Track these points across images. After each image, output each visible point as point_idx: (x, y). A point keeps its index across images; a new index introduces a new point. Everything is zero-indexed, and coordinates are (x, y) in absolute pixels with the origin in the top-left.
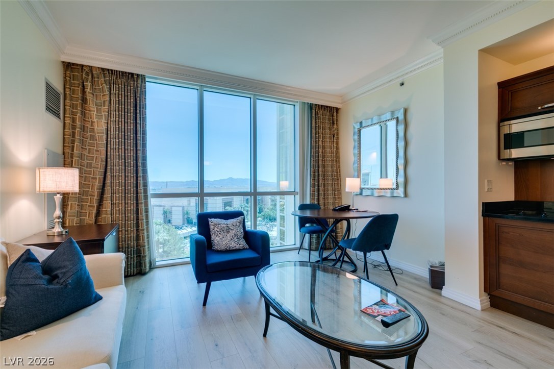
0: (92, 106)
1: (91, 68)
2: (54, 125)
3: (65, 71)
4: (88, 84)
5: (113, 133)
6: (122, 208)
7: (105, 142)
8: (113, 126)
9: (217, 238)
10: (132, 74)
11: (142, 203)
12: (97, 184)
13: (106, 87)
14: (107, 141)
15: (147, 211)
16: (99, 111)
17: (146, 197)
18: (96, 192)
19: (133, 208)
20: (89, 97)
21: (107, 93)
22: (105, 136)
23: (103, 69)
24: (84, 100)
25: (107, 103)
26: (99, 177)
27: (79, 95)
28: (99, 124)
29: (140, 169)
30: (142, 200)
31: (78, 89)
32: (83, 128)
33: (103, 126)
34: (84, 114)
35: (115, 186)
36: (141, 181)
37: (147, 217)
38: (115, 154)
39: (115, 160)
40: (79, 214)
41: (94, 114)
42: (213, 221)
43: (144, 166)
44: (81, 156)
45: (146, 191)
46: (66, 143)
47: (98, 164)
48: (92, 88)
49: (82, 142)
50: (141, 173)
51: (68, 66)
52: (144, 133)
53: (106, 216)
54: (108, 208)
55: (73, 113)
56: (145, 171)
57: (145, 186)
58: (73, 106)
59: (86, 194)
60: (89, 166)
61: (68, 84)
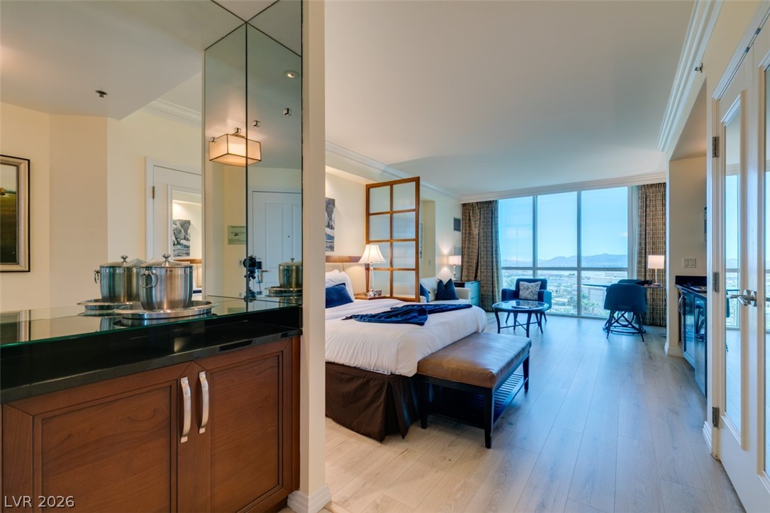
0: (473, 223)
1: (472, 203)
2: (458, 236)
3: (463, 208)
4: (471, 212)
5: (481, 234)
7: (478, 240)
8: (481, 231)
11: (494, 272)
12: (475, 261)
13: (478, 211)
15: (498, 277)
16: (475, 224)
17: (497, 269)
18: (474, 265)
19: (490, 274)
20: (471, 218)
21: (479, 214)
22: (478, 237)
23: (477, 203)
24: (470, 220)
25: (478, 220)
26: (476, 257)
27: (468, 218)
28: (475, 231)
29: (494, 253)
30: (495, 270)
31: (468, 214)
32: (470, 234)
33: (477, 232)
34: (470, 226)
35: (482, 262)
36: (494, 260)
37: (498, 280)
38: (482, 246)
39: (482, 249)
40: (468, 276)
41: (473, 226)
42: (521, 283)
43: (496, 251)
44: (469, 248)
45: (497, 265)
46: (463, 242)
47: (475, 251)
48: (473, 213)
49: (469, 241)
50: (494, 256)
51: (464, 205)
52: (497, 232)
53: (479, 278)
54: (479, 274)
55: (466, 227)
56: (497, 254)
57: (497, 262)
58: (466, 223)
59: (470, 266)
60: (472, 252)
61: (464, 213)
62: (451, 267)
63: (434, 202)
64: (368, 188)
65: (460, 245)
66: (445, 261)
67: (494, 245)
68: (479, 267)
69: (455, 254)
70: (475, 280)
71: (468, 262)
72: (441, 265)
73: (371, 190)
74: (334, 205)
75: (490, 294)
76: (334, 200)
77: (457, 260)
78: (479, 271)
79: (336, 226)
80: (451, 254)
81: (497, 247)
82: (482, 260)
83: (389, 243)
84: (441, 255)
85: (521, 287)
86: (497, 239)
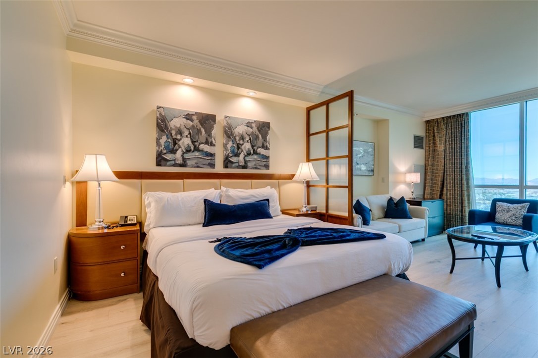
0: (437, 139)
1: (437, 119)
2: (420, 153)
3: (427, 124)
4: (436, 128)
5: (448, 151)
6: (452, 192)
7: (443, 156)
8: (448, 147)
9: (499, 215)
10: (460, 115)
11: (464, 190)
12: (440, 179)
13: (444, 127)
14: (445, 155)
15: (469, 195)
16: (440, 140)
17: (468, 187)
18: (439, 183)
19: (459, 193)
20: (436, 134)
21: (445, 130)
22: (443, 153)
23: (443, 118)
24: (434, 136)
25: (445, 136)
26: (441, 175)
27: (432, 134)
28: (441, 148)
29: (464, 170)
30: (465, 188)
31: (432, 131)
32: (434, 151)
33: (443, 148)
34: (434, 143)
35: (449, 180)
36: (464, 177)
37: (469, 199)
38: (449, 162)
39: (449, 165)
40: (431, 194)
41: (438, 142)
42: (499, 204)
43: (467, 167)
44: (433, 165)
45: (468, 183)
46: (427, 159)
47: (441, 169)
48: (438, 129)
49: (433, 158)
50: (464, 172)
51: (428, 122)
52: (467, 147)
53: (444, 196)
54: (445, 192)
55: (430, 144)
56: (467, 171)
57: (468, 180)
58: (430, 141)
59: (435, 184)
60: (437, 169)
61: (427, 130)
62: (408, 184)
63: (388, 120)
64: (309, 110)
65: (422, 163)
66: (401, 178)
67: (464, 161)
68: (445, 185)
69: (415, 172)
70: (440, 198)
71: (432, 179)
72: (397, 183)
73: (312, 112)
74: (269, 127)
75: (459, 213)
76: (269, 124)
77: (416, 178)
78: (445, 189)
79: (271, 147)
80: (409, 172)
81: (467, 163)
82: (449, 178)
83: (325, 161)
84: (397, 173)
85: (498, 209)
86: (467, 155)
